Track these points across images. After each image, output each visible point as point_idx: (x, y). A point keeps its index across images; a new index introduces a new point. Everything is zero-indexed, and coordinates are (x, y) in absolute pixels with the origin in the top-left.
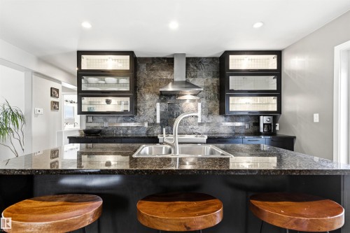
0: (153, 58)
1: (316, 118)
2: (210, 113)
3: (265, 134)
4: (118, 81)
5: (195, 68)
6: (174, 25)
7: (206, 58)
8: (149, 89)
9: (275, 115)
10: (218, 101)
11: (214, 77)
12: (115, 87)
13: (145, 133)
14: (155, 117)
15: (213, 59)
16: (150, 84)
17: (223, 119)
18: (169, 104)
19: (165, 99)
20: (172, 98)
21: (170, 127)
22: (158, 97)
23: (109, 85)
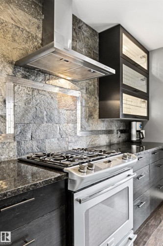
17: (102, 125)
18: (33, 90)
19: (25, 77)
20: (41, 78)
21: (35, 144)
22: (10, 70)
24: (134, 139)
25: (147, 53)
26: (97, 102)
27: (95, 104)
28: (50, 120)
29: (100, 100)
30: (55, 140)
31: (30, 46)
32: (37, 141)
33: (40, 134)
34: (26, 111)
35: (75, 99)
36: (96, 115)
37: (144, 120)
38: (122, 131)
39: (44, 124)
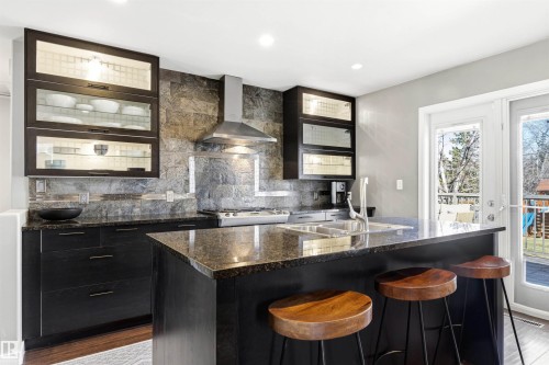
0: (183, 75)
1: (400, 184)
2: (272, 176)
3: (338, 206)
4: (120, 109)
5: (251, 103)
6: (266, 41)
7: (267, 90)
8: (177, 130)
9: (349, 181)
10: (282, 159)
11: (276, 121)
12: (114, 120)
13: (168, 211)
14: (187, 181)
16: (177, 121)
17: (288, 186)
18: (210, 159)
19: (204, 150)
20: (216, 149)
21: (212, 201)
22: (192, 146)
23: (105, 115)
24: (334, 201)
25: (352, 100)
26: (281, 163)
27: (278, 165)
28: (226, 182)
31: (207, 126)
32: (214, 199)
33: (216, 194)
34: (205, 175)
35: (252, 162)
36: (280, 176)
39: (220, 186)
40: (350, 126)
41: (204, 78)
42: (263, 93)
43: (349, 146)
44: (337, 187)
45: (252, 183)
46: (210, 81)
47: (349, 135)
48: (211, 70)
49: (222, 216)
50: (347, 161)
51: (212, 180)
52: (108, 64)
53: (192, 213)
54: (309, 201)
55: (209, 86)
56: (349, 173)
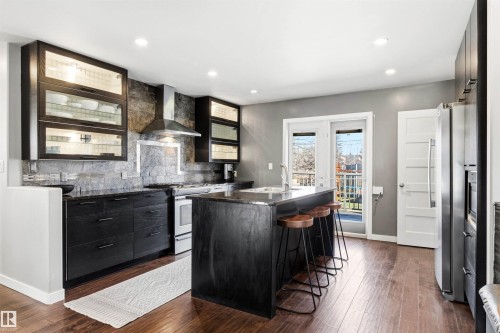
1: (271, 166)
2: (188, 160)
3: (229, 181)
4: (99, 107)
10: (194, 147)
11: (191, 119)
12: (94, 116)
13: (123, 187)
15: (190, 98)
17: (197, 167)
20: (154, 139)
21: (151, 178)
22: (138, 136)
23: (88, 112)
24: (226, 177)
25: (238, 108)
26: (194, 150)
27: (192, 151)
28: (160, 164)
29: (196, 148)
30: (163, 177)
31: (148, 121)
32: (153, 177)
33: (154, 173)
34: (146, 159)
35: (176, 149)
36: (192, 159)
37: (235, 163)
38: (216, 172)
39: (157, 167)
40: (237, 125)
41: (146, 85)
42: (183, 98)
43: (236, 139)
44: (228, 168)
45: (176, 165)
46: (150, 87)
47: (235, 131)
48: (155, 80)
49: (175, 188)
50: (235, 150)
51: (152, 162)
52: (81, 69)
53: (138, 187)
54: (210, 177)
55: (149, 91)
56: (236, 158)
